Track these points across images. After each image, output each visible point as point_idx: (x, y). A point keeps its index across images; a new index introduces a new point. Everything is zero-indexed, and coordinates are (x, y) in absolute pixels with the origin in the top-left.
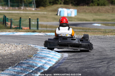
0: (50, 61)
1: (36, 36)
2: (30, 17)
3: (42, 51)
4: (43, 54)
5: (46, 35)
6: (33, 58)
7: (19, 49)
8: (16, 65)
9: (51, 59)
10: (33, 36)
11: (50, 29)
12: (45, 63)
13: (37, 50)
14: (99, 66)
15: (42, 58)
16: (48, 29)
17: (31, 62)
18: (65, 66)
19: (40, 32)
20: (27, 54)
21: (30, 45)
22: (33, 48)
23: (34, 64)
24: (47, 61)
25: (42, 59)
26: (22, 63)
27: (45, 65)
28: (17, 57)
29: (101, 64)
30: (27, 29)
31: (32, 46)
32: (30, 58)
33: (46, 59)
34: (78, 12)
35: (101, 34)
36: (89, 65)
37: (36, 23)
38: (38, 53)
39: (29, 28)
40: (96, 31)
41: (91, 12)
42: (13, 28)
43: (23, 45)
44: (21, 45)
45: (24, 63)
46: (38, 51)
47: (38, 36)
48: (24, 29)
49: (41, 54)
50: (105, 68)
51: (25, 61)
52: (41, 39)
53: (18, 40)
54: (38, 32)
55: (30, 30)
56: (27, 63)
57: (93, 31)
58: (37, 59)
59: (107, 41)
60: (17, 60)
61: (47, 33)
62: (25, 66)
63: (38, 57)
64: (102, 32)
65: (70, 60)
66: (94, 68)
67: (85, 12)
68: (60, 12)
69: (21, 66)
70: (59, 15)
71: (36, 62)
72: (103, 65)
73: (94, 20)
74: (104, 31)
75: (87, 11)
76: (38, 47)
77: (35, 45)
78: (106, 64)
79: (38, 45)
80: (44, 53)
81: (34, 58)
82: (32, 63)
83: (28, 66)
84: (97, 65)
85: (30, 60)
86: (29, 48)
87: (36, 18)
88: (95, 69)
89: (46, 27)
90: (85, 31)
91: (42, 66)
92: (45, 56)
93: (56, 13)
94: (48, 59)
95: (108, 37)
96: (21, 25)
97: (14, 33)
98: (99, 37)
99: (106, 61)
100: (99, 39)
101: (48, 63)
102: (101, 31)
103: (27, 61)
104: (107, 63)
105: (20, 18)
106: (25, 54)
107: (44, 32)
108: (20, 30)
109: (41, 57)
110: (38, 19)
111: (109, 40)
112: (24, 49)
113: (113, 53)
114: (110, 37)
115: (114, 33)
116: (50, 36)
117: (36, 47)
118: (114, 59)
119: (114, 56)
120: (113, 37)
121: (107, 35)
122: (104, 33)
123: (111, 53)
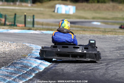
1: (31, 34)
2: (25, 14)
3: (37, 51)
5: (42, 33)
6: (27, 58)
7: (13, 47)
8: (10, 65)
10: (28, 34)
11: (47, 27)
12: (41, 64)
13: (32, 50)
14: (97, 68)
16: (44, 27)
17: (25, 62)
18: (61, 67)
19: (36, 30)
20: (22, 54)
21: (24, 43)
22: (28, 47)
23: (28, 64)
26: (15, 63)
27: (41, 65)
28: (11, 56)
29: (99, 65)
30: (21, 27)
31: (27, 44)
32: (24, 58)
34: (77, 9)
35: (100, 33)
36: (87, 66)
37: (32, 20)
38: (33, 52)
39: (24, 25)
40: (95, 30)
41: (90, 10)
42: (8, 25)
43: (17, 44)
44: (15, 43)
45: (18, 63)
47: (34, 34)
48: (19, 26)
50: (104, 71)
51: (19, 60)
52: (37, 37)
53: (13, 38)
54: (33, 30)
55: (25, 28)
56: (21, 63)
57: (92, 29)
58: (31, 59)
59: (106, 42)
60: (10, 60)
61: (43, 31)
62: (18, 66)
63: (33, 56)
64: (102, 32)
66: (92, 69)
67: (84, 9)
68: (58, 9)
69: (15, 66)
70: (56, 11)
71: (30, 62)
72: (102, 67)
73: (94, 18)
74: (104, 30)
75: (86, 8)
76: (33, 46)
77: (29, 44)
78: (104, 66)
79: (33, 44)
81: (29, 58)
82: (26, 64)
83: (22, 67)
84: (95, 66)
85: (24, 60)
86: (24, 47)
87: (32, 15)
88: (93, 71)
89: (42, 24)
90: (84, 30)
91: (37, 67)
93: (53, 10)
95: (107, 37)
96: (16, 22)
97: (8, 31)
98: (98, 36)
99: (105, 63)
100: (98, 38)
102: (100, 30)
103: (21, 61)
104: (106, 65)
105: (15, 14)
106: (19, 54)
107: (40, 30)
108: (15, 27)
110: (33, 16)
111: (109, 40)
112: (18, 47)
113: (113, 54)
114: (110, 37)
115: (114, 33)
116: (46, 34)
117: (31, 45)
118: (113, 60)
119: (113, 57)
120: (112, 37)
121: (107, 35)
122: (104, 33)
123: (110, 54)
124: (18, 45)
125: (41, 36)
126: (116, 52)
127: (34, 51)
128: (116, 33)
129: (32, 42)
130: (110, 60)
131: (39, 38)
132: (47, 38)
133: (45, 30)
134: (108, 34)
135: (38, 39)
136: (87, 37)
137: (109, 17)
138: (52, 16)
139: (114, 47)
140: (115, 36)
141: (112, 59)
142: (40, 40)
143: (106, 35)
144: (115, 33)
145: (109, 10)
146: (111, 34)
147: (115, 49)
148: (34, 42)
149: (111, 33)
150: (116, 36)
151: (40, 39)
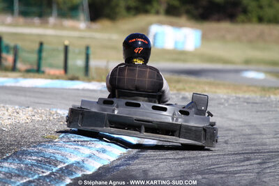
0: (104, 151)
1: (78, 89)
5: (104, 89)
7: (24, 117)
8: (8, 157)
12: (90, 157)
14: (236, 169)
15: (84, 143)
17: (50, 150)
19: (89, 80)
20: (44, 132)
21: (55, 110)
22: (62, 117)
23: (56, 155)
24: (95, 153)
25: (82, 145)
26: (24, 153)
27: (90, 160)
28: (15, 137)
29: (242, 164)
31: (60, 112)
32: (50, 142)
33: (93, 146)
34: (204, 37)
35: (255, 92)
36: (210, 165)
41: (238, 39)
43: (35, 111)
44: (30, 109)
45: (30, 154)
47: (84, 90)
50: (253, 176)
51: (35, 147)
53: (27, 98)
56: (38, 152)
58: (67, 146)
59: (269, 111)
60: (12, 145)
62: (30, 160)
63: (72, 139)
67: (222, 39)
68: (155, 36)
69: (20, 160)
71: (63, 152)
72: (249, 168)
73: (247, 62)
75: (229, 37)
78: (255, 166)
81: (61, 143)
82: (52, 155)
83: (40, 161)
85: (48, 147)
86: (51, 118)
91: (79, 163)
95: (273, 101)
97: (17, 82)
98: (248, 98)
100: (248, 103)
103: (40, 148)
105: (42, 44)
106: (37, 132)
109: (81, 141)
110: (87, 48)
111: (276, 107)
112: (37, 118)
124: (37, 113)
134: (276, 94)
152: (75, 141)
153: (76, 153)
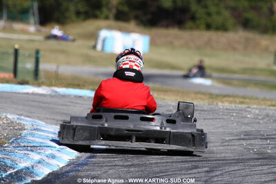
0: (53, 157)
1: (28, 94)
2: (17, 46)
3: (34, 132)
4: (37, 140)
5: (54, 94)
9: (57, 154)
10: (19, 93)
12: (39, 162)
15: (33, 148)
18: (92, 173)
19: (39, 85)
21: (4, 114)
22: (12, 122)
23: (6, 161)
24: (45, 158)
25: (32, 151)
27: (39, 165)
31: (10, 116)
33: (42, 151)
34: (153, 43)
35: (203, 100)
36: (159, 173)
38: (22, 135)
41: (186, 46)
46: (25, 130)
47: (33, 94)
49: (30, 138)
52: (40, 102)
54: (33, 85)
58: (16, 151)
59: (217, 119)
63: (22, 144)
64: (208, 96)
65: (108, 160)
67: (171, 45)
68: (104, 41)
70: (99, 47)
71: (13, 157)
75: (177, 43)
76: (27, 121)
77: (18, 116)
79: (28, 117)
80: (40, 137)
81: (11, 148)
82: (2, 160)
86: (1, 123)
91: (28, 168)
92: (42, 143)
93: (92, 43)
94: (49, 151)
95: (220, 109)
99: (205, 167)
101: (48, 163)
104: (207, 171)
107: (50, 85)
109: (31, 147)
111: (223, 115)
113: (229, 147)
114: (227, 109)
115: (237, 100)
116: (64, 96)
117: (21, 119)
118: (226, 162)
119: (229, 155)
120: (233, 110)
121: (220, 104)
122: (212, 98)
123: (221, 148)
125: (49, 100)
126: (237, 143)
127: (25, 131)
128: (244, 100)
129: (25, 114)
130: (219, 160)
131: (44, 103)
132: (66, 105)
133: (62, 87)
134: (223, 102)
135: (42, 107)
136: (170, 106)
137: (235, 66)
138: (88, 60)
139: (235, 131)
140: (240, 105)
141: (224, 160)
142: (48, 108)
143: (217, 104)
144: (241, 100)
145: (234, 49)
146: (231, 102)
147: (237, 136)
148: (31, 112)
149: (231, 99)
150: (243, 106)
151: (46, 105)
152: (25, 146)
153: (25, 158)
